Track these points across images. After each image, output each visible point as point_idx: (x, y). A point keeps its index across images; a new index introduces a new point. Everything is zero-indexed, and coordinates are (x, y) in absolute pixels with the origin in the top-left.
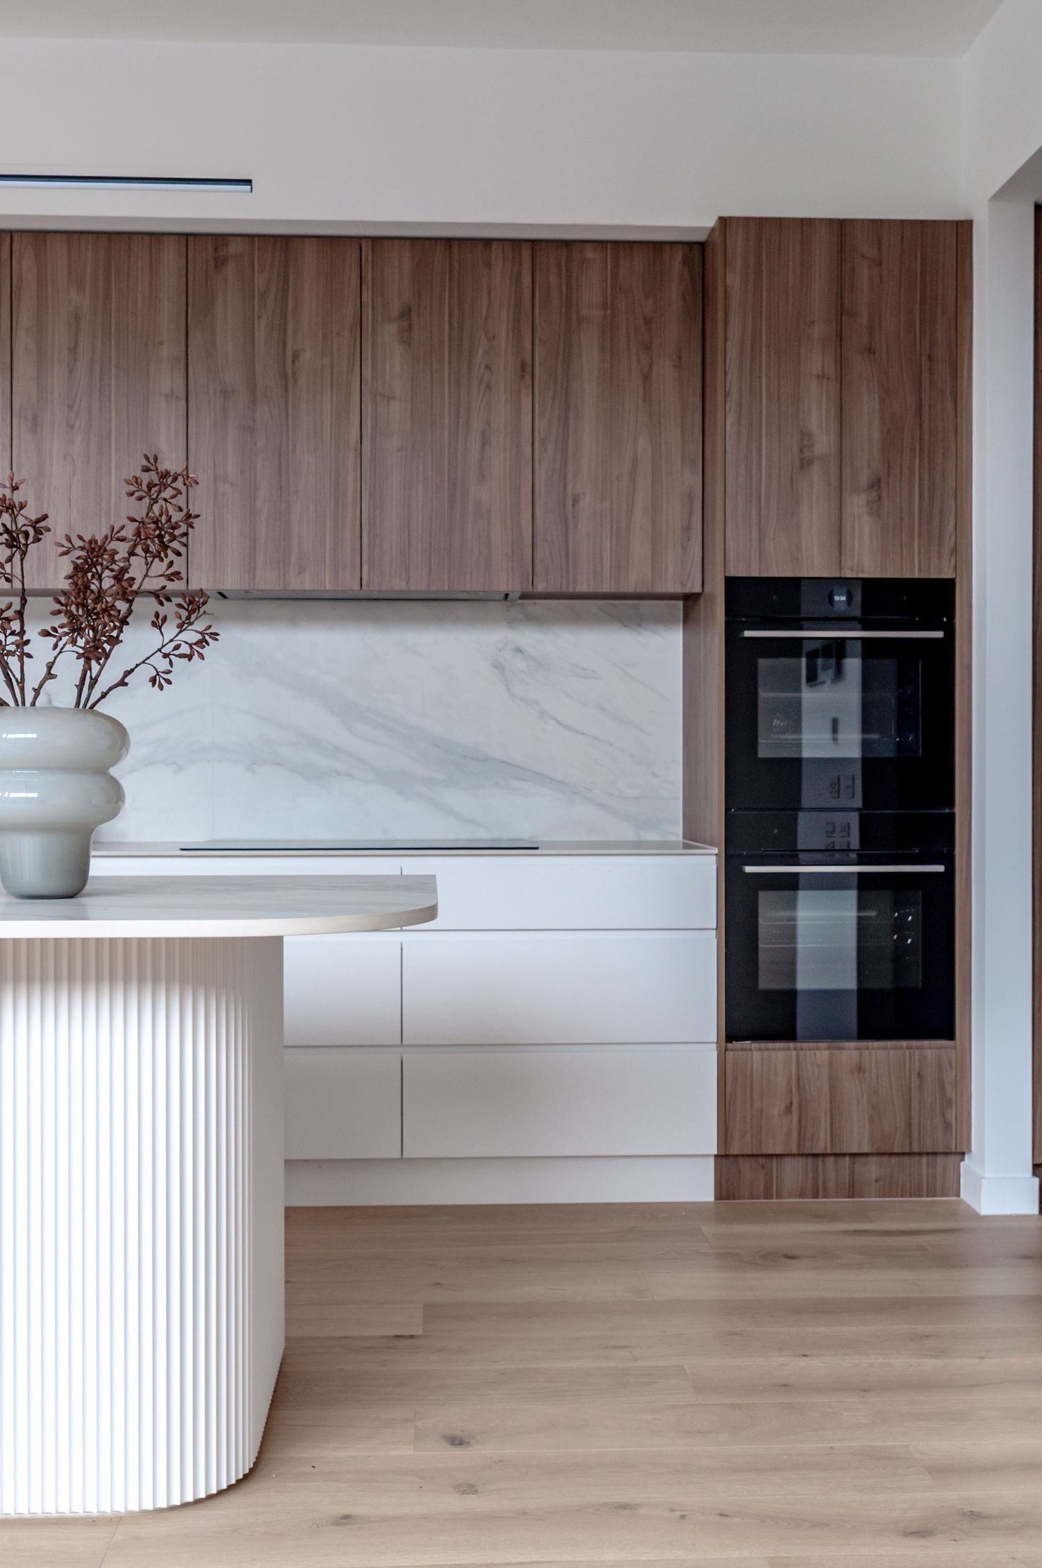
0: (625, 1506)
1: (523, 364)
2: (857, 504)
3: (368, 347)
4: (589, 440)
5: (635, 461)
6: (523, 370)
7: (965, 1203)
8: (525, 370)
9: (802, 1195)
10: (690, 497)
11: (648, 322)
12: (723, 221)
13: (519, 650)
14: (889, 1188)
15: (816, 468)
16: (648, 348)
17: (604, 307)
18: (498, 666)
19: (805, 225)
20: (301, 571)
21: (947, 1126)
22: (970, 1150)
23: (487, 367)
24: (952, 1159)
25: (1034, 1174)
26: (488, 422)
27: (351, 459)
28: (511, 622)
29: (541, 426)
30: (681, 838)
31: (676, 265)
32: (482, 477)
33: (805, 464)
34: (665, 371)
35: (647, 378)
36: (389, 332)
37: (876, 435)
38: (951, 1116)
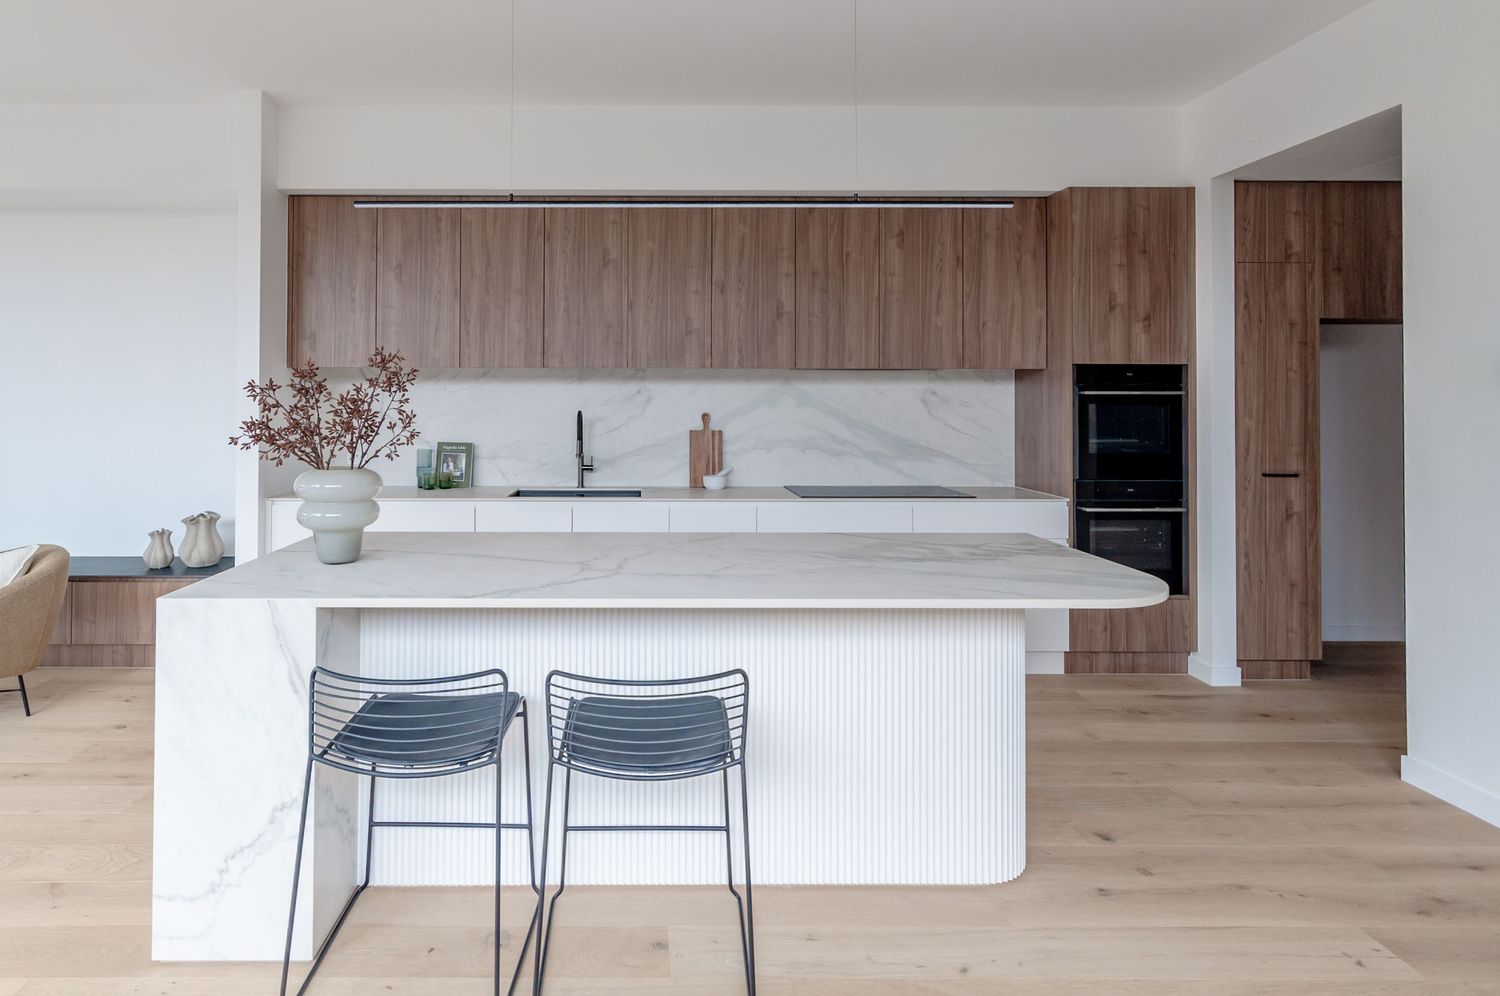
0: (1241, 887)
1: (958, 258)
2: (1138, 328)
3: (882, 252)
4: (990, 296)
5: (1013, 304)
6: (958, 261)
7: (1192, 677)
8: (959, 260)
9: (1108, 671)
10: (1040, 322)
11: (1020, 237)
12: (1071, 189)
13: (934, 393)
14: (1152, 669)
15: (1117, 311)
16: (1019, 249)
17: (998, 229)
18: (924, 401)
19: (1111, 190)
20: (850, 360)
21: (1185, 638)
22: (1196, 650)
23: (941, 260)
24: (1184, 655)
25: (1238, 665)
26: (941, 287)
27: (875, 304)
28: (930, 380)
29: (967, 288)
30: (1014, 486)
31: (1033, 208)
32: (938, 313)
33: (1112, 308)
34: (1028, 259)
35: (1019, 264)
36: (893, 243)
37: (1148, 293)
38: (1187, 634)
